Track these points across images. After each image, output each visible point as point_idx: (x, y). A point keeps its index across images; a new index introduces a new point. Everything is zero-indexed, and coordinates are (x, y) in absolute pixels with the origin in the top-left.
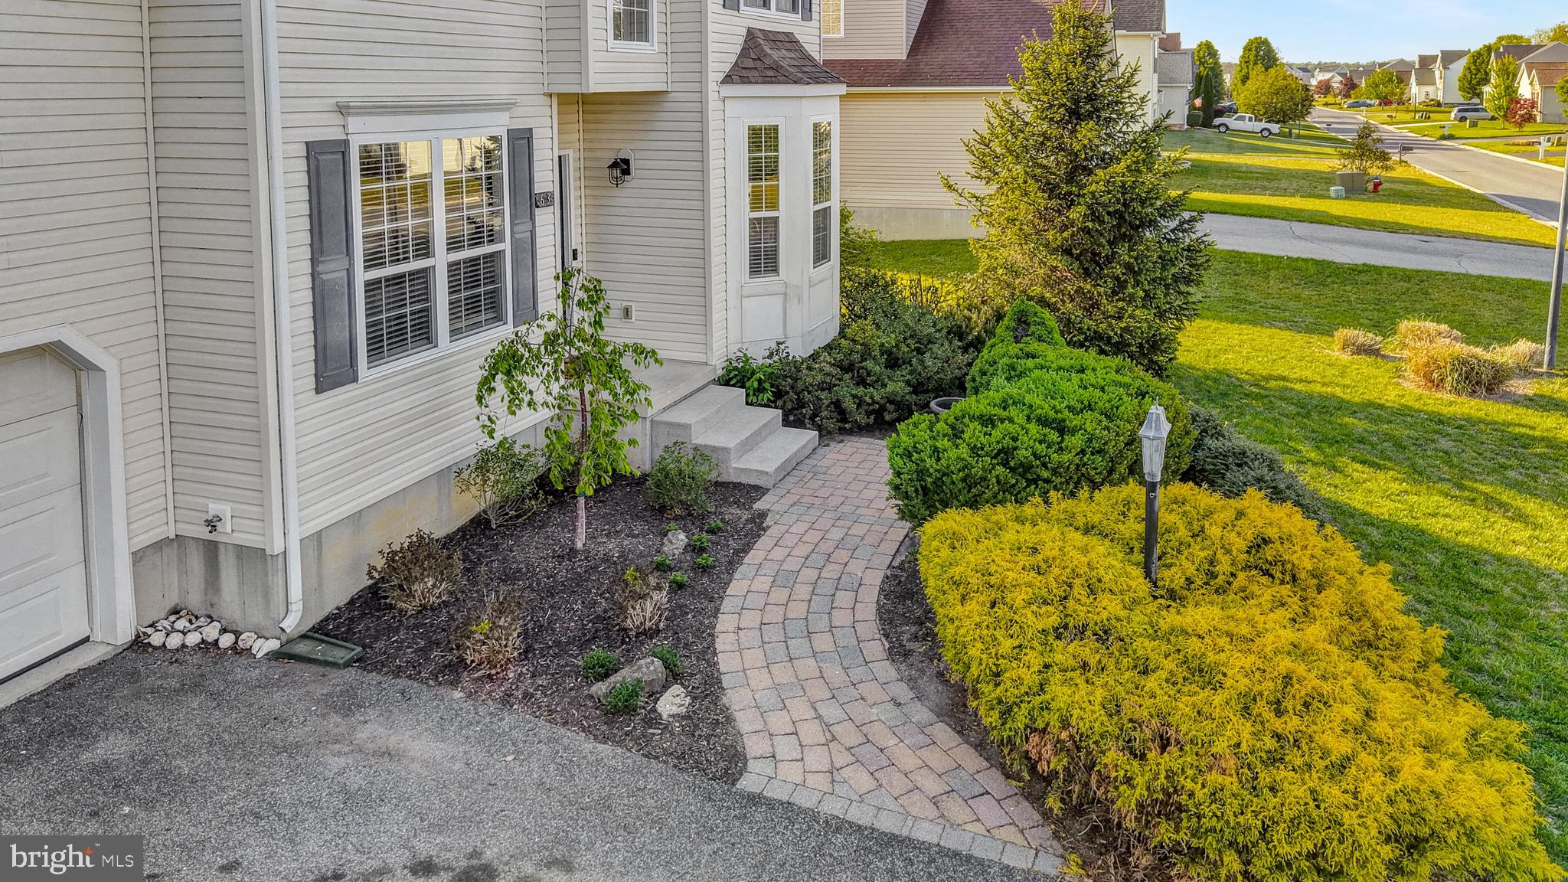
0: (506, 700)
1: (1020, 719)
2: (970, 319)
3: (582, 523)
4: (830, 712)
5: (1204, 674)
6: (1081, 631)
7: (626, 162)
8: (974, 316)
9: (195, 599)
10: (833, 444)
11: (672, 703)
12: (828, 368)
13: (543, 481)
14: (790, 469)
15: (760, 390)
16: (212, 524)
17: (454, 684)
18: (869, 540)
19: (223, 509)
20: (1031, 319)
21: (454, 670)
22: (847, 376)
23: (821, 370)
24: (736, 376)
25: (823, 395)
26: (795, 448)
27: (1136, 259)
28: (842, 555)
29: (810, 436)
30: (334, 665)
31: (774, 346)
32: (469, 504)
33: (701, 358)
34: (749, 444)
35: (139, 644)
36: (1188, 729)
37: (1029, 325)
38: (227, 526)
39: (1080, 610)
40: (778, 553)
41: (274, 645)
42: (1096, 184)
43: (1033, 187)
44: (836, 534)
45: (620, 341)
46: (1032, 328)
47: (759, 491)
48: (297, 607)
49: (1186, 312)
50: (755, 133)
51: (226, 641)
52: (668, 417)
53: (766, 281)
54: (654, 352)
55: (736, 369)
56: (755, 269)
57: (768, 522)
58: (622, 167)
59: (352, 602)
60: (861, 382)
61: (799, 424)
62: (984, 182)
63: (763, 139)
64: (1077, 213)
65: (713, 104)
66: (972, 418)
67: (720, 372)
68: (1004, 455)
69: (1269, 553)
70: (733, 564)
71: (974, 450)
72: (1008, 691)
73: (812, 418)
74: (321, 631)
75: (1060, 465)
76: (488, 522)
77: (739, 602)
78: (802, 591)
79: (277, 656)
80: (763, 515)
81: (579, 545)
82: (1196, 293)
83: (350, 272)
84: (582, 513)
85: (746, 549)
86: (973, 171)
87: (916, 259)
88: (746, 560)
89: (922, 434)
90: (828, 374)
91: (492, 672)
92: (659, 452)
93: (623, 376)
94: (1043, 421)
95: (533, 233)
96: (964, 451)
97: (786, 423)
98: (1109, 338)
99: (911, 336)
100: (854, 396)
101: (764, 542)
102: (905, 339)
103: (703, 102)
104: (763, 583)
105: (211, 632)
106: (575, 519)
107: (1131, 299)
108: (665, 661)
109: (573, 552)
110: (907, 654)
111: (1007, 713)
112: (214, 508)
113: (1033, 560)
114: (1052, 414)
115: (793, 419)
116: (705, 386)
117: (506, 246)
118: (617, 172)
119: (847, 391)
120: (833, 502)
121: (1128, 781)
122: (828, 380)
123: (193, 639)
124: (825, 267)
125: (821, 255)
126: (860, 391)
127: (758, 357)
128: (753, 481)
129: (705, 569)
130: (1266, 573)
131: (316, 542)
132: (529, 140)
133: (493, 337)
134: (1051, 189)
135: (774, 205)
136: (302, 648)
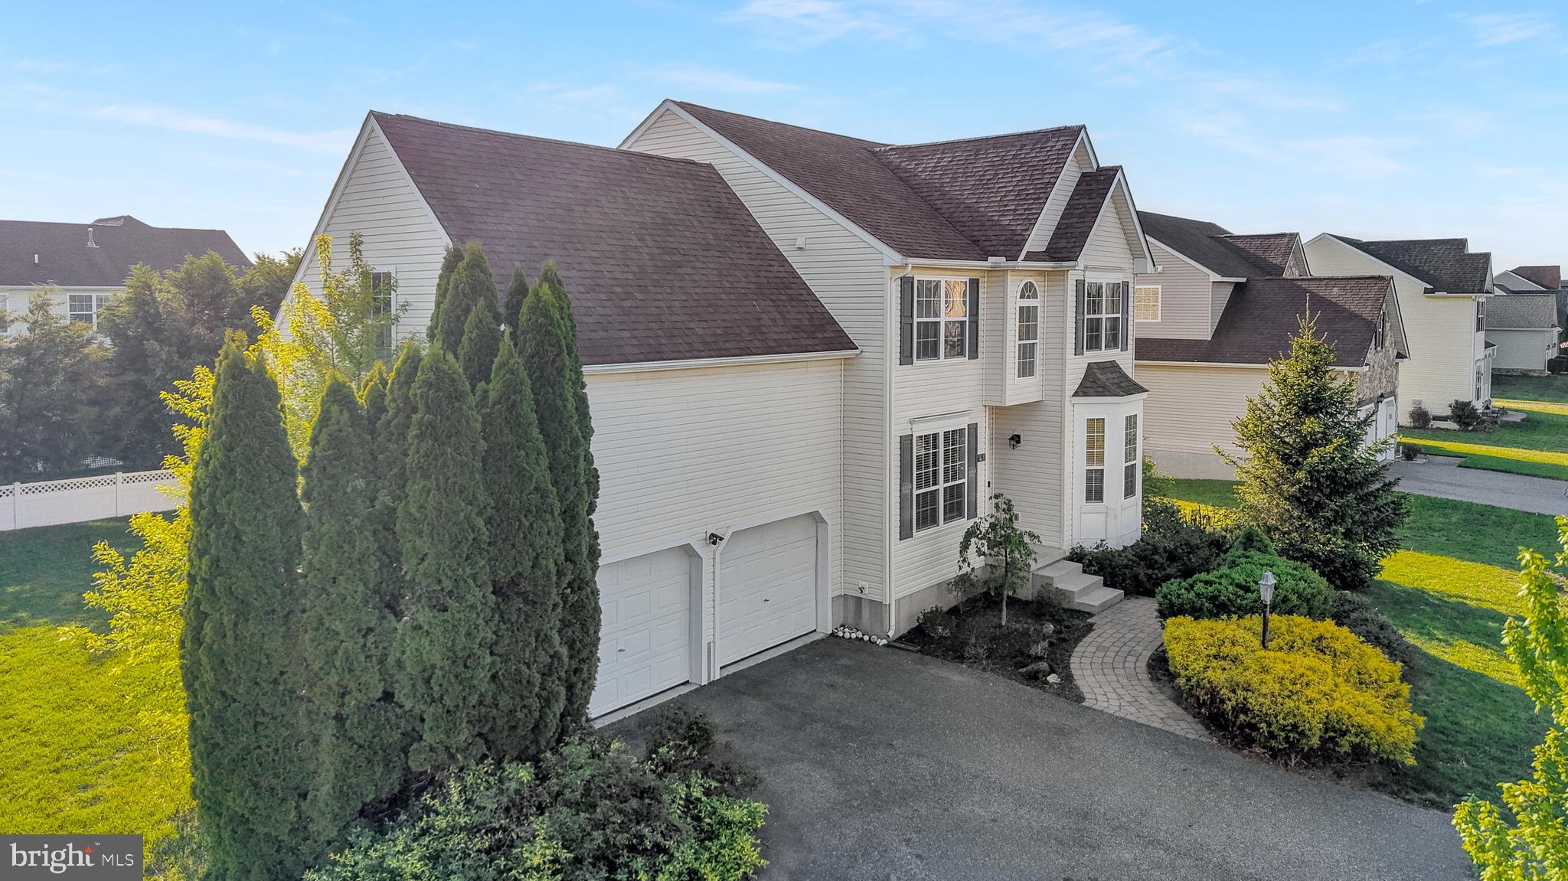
0: (984, 670)
1: (1194, 681)
2: (1225, 537)
3: (1004, 613)
4: (1121, 691)
5: (1265, 670)
6: (1224, 658)
7: (1019, 436)
8: (1228, 536)
9: (850, 621)
10: (1132, 599)
11: (1052, 678)
12: (1131, 557)
13: (986, 594)
14: (1106, 607)
15: (1090, 564)
16: (861, 590)
17: (962, 663)
18: (1147, 639)
19: (866, 585)
20: (1255, 538)
21: (961, 658)
22: (1142, 563)
23: (1126, 556)
24: (1077, 556)
25: (1127, 572)
26: (1110, 597)
27: (1341, 507)
28: (1133, 644)
29: (1118, 593)
30: (912, 651)
31: (1099, 542)
32: (952, 599)
33: (1057, 545)
34: (1085, 591)
35: (832, 634)
36: (1256, 686)
37: (1253, 541)
38: (866, 591)
39: (1225, 650)
40: (1100, 640)
41: (885, 642)
42: (1314, 456)
43: (1273, 456)
44: (1130, 636)
45: (1023, 530)
46: (1255, 543)
47: (1091, 615)
48: (893, 628)
49: (1391, 545)
50: (1090, 421)
51: (866, 638)
52: (1042, 573)
53: (1095, 505)
54: (1038, 537)
55: (1077, 554)
56: (1089, 498)
57: (1095, 627)
58: (1016, 439)
59: (909, 632)
60: (1151, 566)
61: (1113, 586)
62: (1245, 449)
63: (1096, 427)
64: (1300, 475)
65: (1068, 407)
66: (1201, 581)
67: (1068, 554)
68: (1213, 598)
69: (1324, 643)
70: (1077, 640)
71: (1198, 595)
72: (1190, 673)
73: (1120, 584)
74: (900, 639)
75: (1241, 605)
76: (959, 610)
77: (1080, 654)
78: (1111, 654)
79: (888, 646)
80: (1092, 625)
81: (1003, 624)
82: (1398, 533)
83: (912, 490)
84: (1005, 608)
85: (1084, 636)
86: (1238, 442)
87: (1213, 495)
88: (1084, 640)
89: (1174, 587)
90: (1130, 560)
91: (976, 660)
92: (1038, 587)
93: (1025, 546)
94: (1239, 586)
95: (976, 474)
96: (1192, 595)
97: (1105, 585)
98: (1320, 556)
99: (1185, 544)
100: (1146, 574)
101: (1092, 635)
102: (1181, 545)
103: (1062, 407)
104: (1091, 649)
105: (860, 634)
106: (1001, 610)
107: (1335, 533)
108: (1049, 665)
109: (1001, 626)
110: (1159, 680)
111: (1189, 680)
112: (862, 584)
113: (1210, 632)
114: (1244, 583)
115: (1110, 583)
116: (1059, 560)
117: (965, 480)
118: (1013, 442)
119: (1142, 571)
120: (1129, 623)
121: (1229, 700)
122: (1130, 563)
123: (854, 636)
124: (1132, 499)
125: (1129, 491)
126: (1150, 572)
127: (1089, 546)
128: (1087, 610)
129: (1064, 640)
130: (1322, 651)
131: (898, 601)
132: (976, 429)
133: (964, 524)
134: (1286, 458)
135: (1101, 460)
136: (895, 644)
